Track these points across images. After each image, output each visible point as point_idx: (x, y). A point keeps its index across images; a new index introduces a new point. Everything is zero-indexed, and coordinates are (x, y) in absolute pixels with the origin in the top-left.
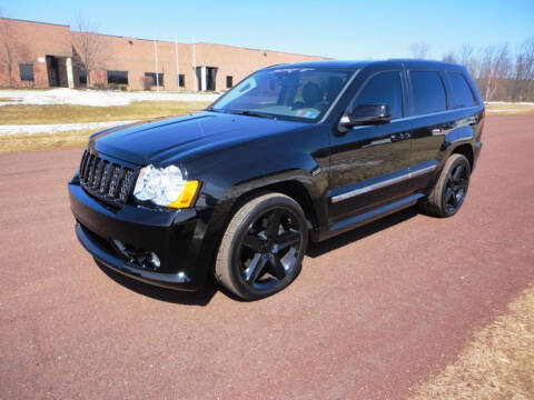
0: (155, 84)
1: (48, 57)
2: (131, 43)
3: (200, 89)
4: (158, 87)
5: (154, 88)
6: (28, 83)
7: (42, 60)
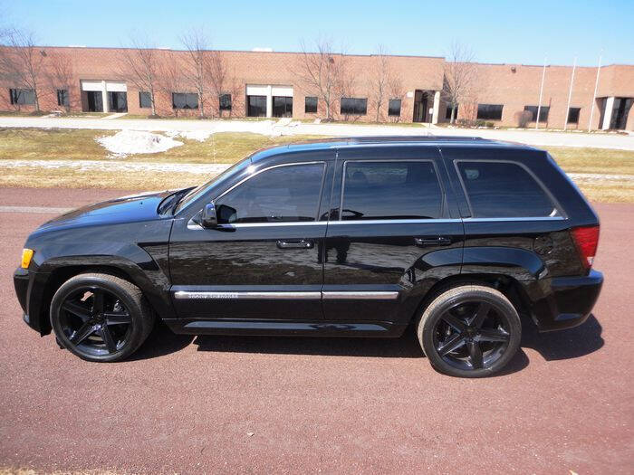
0: (534, 119)
1: (417, 91)
2: (514, 71)
3: (600, 127)
4: (537, 123)
5: (531, 124)
6: (393, 118)
7: (411, 95)
